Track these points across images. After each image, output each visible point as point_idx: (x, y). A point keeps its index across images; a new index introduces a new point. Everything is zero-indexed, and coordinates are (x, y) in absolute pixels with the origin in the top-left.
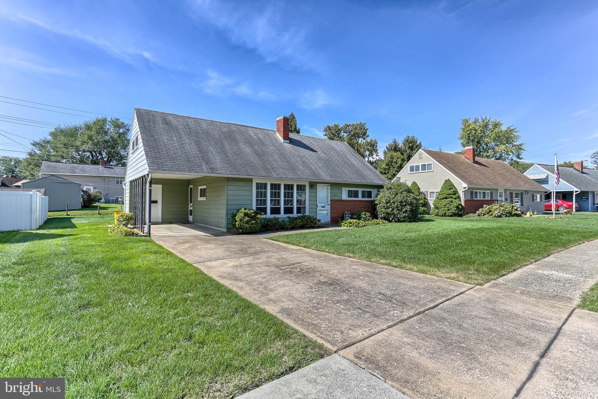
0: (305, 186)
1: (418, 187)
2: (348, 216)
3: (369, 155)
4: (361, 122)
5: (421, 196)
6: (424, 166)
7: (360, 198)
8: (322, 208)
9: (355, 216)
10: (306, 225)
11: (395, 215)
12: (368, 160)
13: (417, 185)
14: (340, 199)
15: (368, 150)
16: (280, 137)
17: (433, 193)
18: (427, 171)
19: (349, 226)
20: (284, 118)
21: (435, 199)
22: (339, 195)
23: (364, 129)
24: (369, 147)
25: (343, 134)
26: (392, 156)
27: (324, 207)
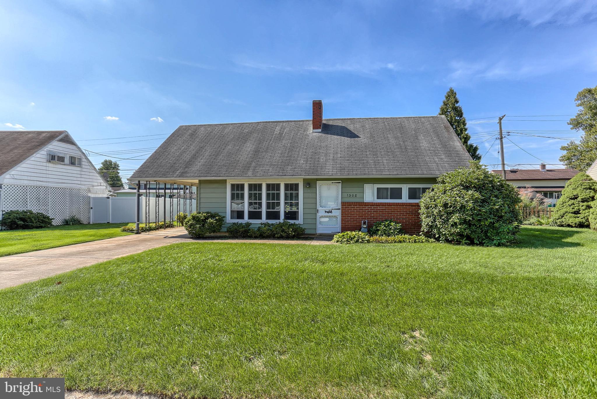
7: (404, 199)
8: (327, 214)
14: (359, 201)
20: (313, 104)
27: (331, 212)
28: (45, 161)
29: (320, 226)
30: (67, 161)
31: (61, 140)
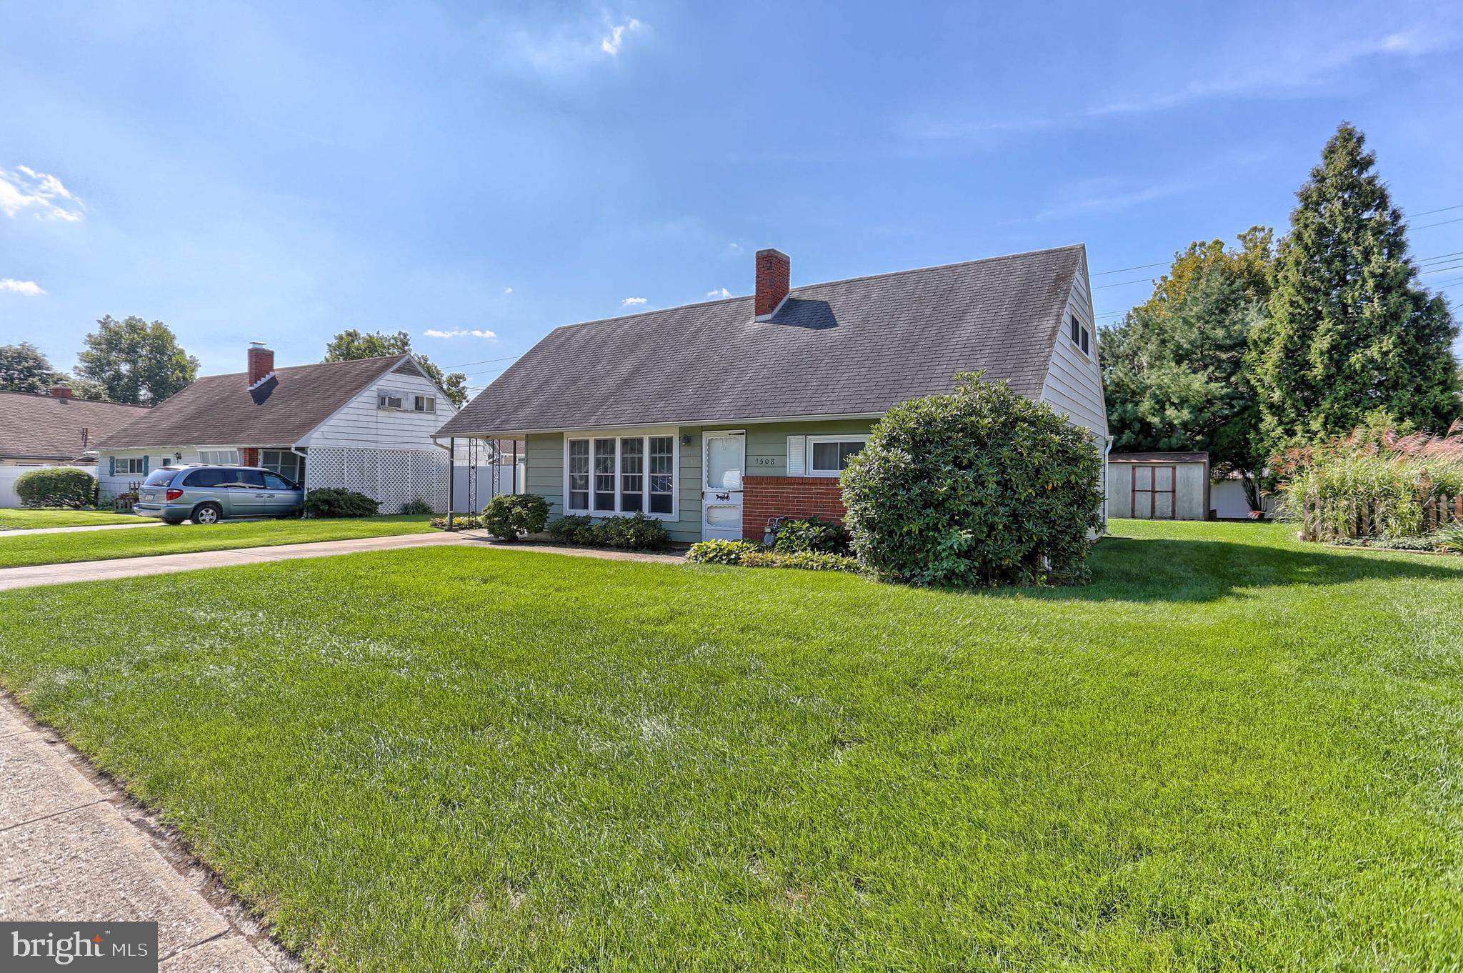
0: (670, 440)
8: (720, 501)
14: (779, 473)
27: (727, 497)
28: (375, 407)
29: (709, 527)
30: (409, 403)
31: (399, 371)
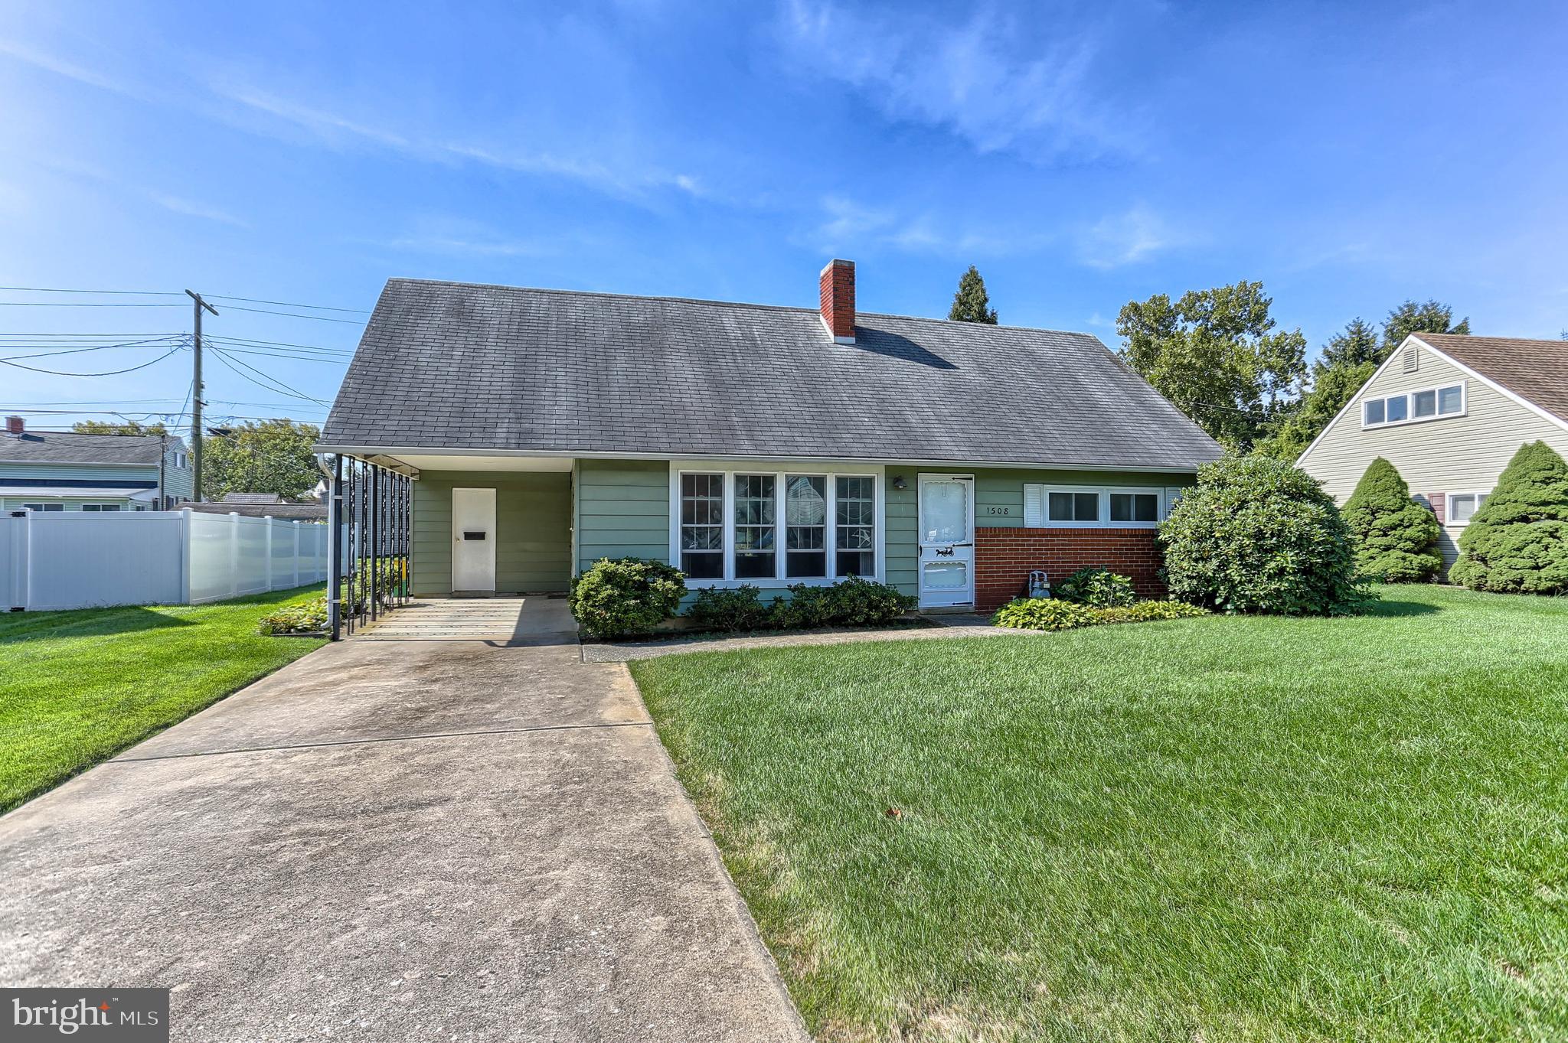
0: (870, 481)
1: (1399, 478)
2: (1041, 588)
3: (1275, 384)
4: (1245, 283)
5: (1418, 513)
6: (1424, 402)
7: (1104, 520)
8: (941, 559)
9: (1069, 587)
10: (850, 615)
11: (1234, 587)
12: (1273, 399)
13: (1391, 469)
14: (1013, 523)
15: (1271, 368)
16: (825, 328)
17: (1470, 498)
18: (1437, 416)
19: (1021, 622)
20: (835, 267)
21: (1467, 523)
22: (1013, 510)
23: (1257, 303)
24: (1273, 360)
25: (1184, 325)
26: (1340, 379)
27: (951, 553)
29: (925, 590)
